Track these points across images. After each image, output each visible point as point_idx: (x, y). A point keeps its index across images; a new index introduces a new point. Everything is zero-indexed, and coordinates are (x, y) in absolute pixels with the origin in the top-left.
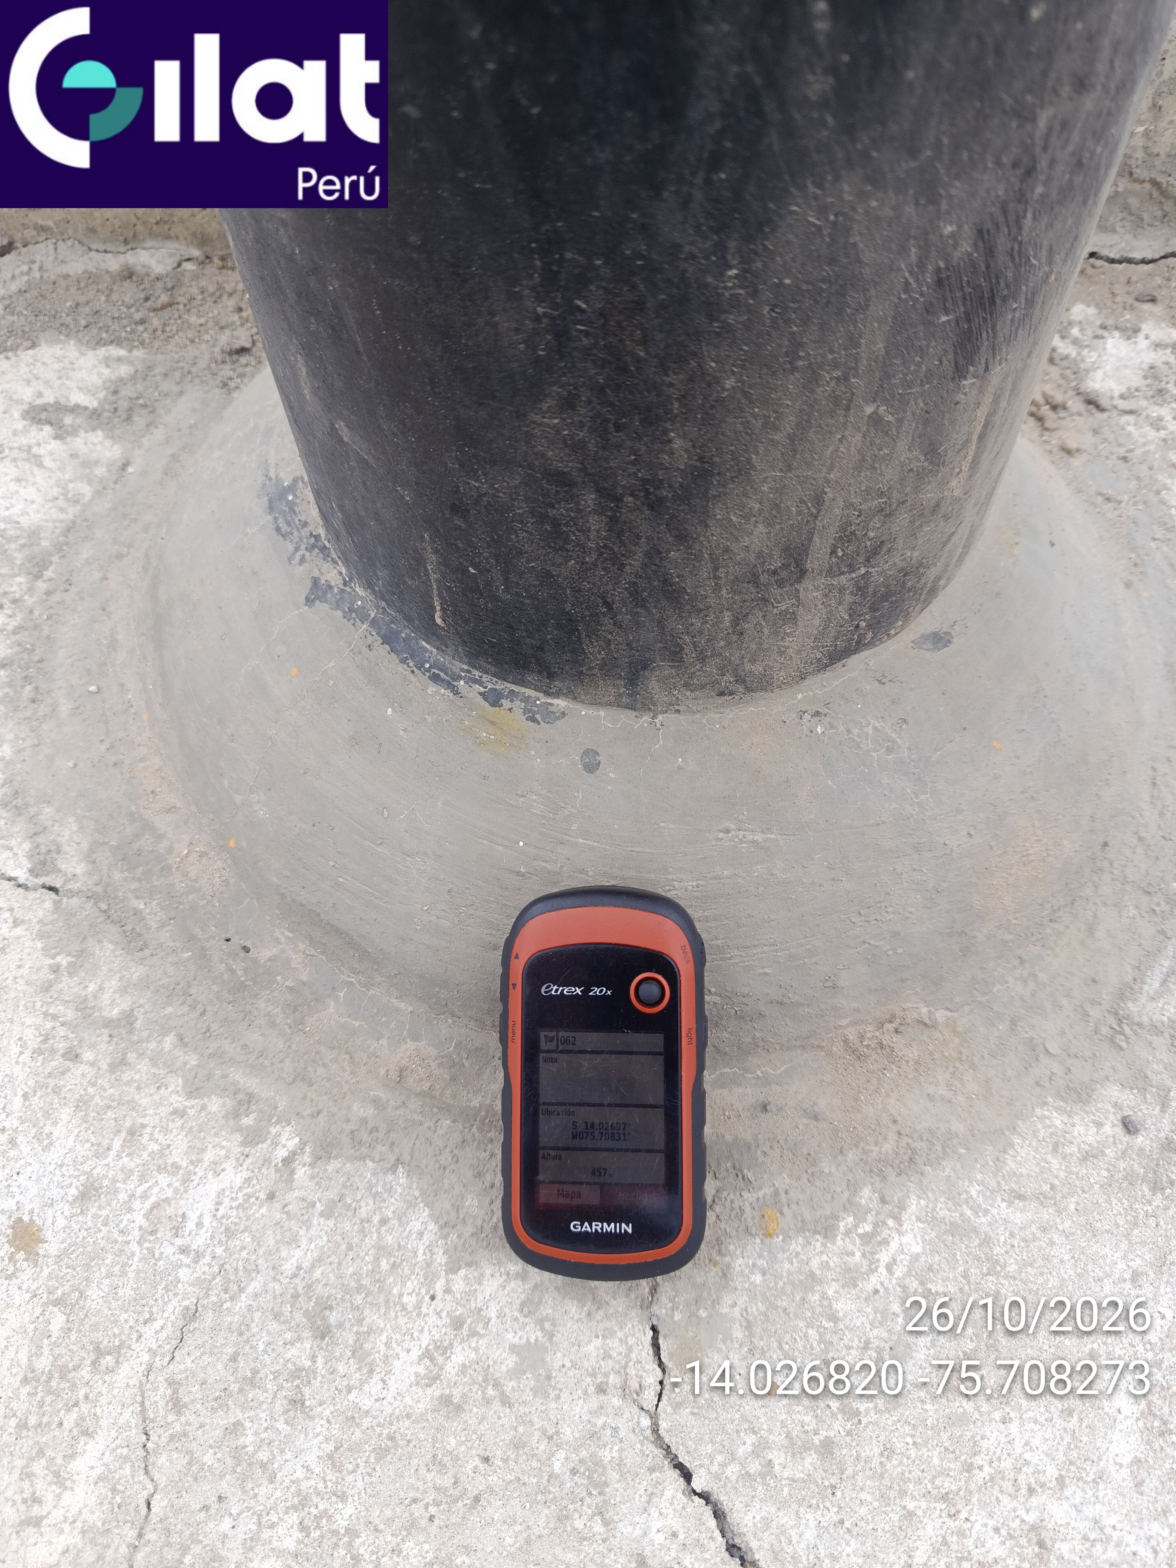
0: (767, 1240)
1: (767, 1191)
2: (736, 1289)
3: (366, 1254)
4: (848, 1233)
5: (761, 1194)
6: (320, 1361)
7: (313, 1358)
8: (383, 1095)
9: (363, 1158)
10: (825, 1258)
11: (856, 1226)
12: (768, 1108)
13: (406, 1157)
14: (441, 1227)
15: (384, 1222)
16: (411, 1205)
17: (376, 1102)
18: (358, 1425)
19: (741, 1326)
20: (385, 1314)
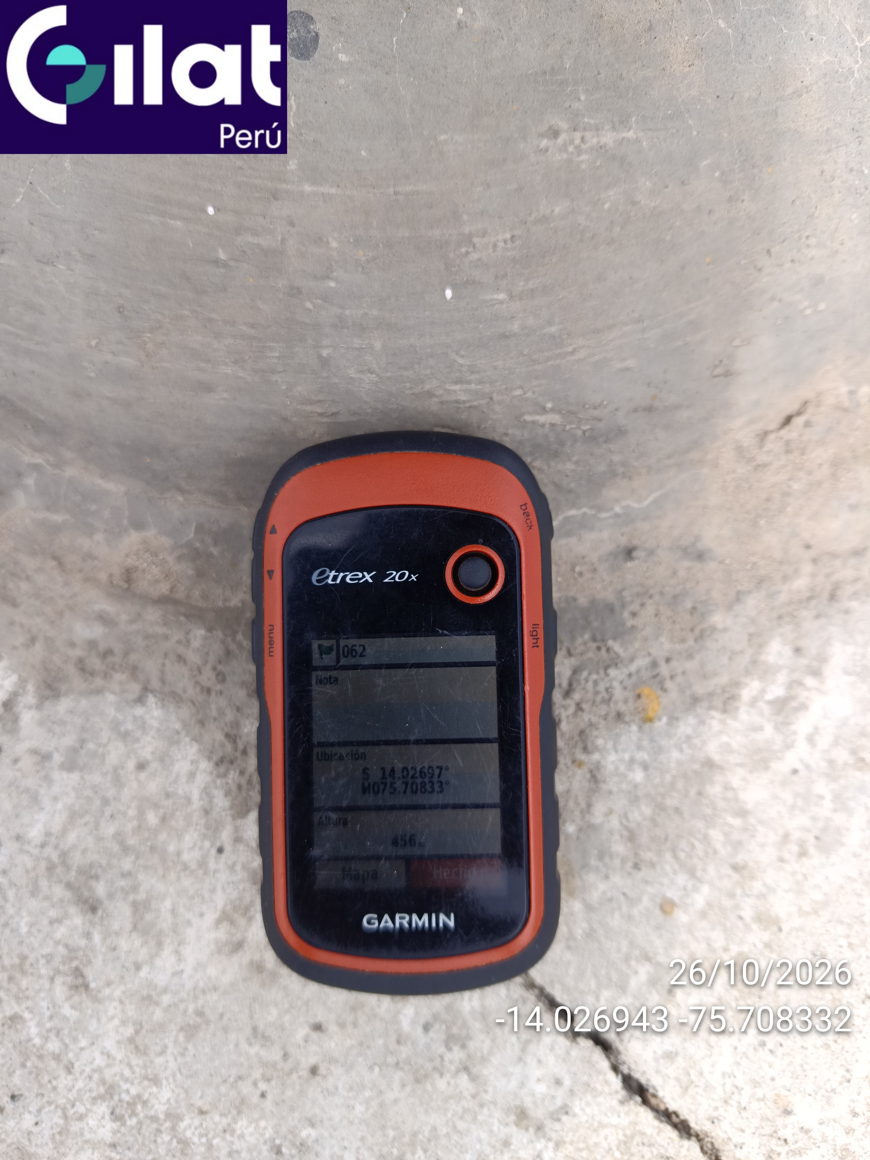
0: (647, 726)
1: (641, 662)
2: (610, 792)
3: (128, 807)
4: (754, 702)
5: (633, 668)
6: (97, 938)
7: (88, 935)
8: (109, 607)
9: (99, 691)
10: (725, 739)
11: (763, 691)
12: (635, 554)
13: (155, 684)
14: (217, 764)
15: (141, 766)
16: (173, 741)
17: (103, 618)
18: (157, 1004)
19: (622, 836)
20: (164, 876)
